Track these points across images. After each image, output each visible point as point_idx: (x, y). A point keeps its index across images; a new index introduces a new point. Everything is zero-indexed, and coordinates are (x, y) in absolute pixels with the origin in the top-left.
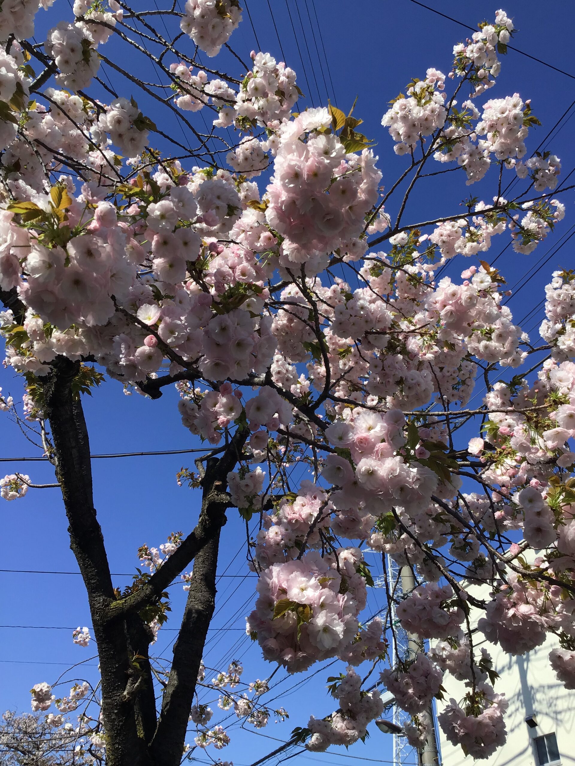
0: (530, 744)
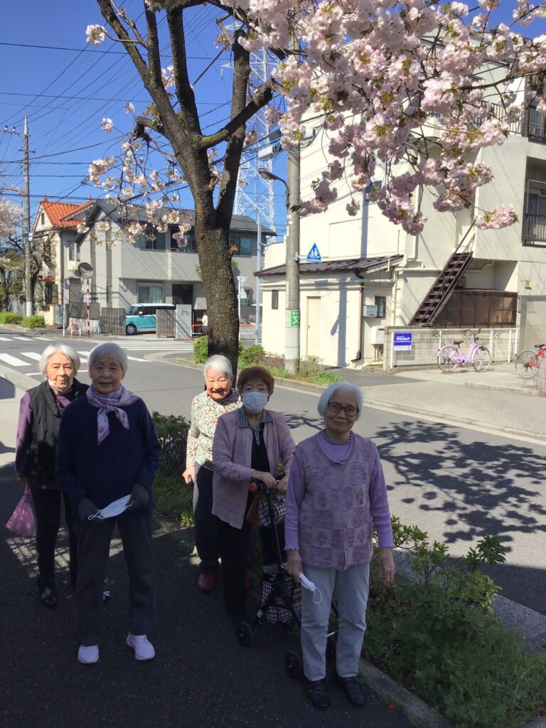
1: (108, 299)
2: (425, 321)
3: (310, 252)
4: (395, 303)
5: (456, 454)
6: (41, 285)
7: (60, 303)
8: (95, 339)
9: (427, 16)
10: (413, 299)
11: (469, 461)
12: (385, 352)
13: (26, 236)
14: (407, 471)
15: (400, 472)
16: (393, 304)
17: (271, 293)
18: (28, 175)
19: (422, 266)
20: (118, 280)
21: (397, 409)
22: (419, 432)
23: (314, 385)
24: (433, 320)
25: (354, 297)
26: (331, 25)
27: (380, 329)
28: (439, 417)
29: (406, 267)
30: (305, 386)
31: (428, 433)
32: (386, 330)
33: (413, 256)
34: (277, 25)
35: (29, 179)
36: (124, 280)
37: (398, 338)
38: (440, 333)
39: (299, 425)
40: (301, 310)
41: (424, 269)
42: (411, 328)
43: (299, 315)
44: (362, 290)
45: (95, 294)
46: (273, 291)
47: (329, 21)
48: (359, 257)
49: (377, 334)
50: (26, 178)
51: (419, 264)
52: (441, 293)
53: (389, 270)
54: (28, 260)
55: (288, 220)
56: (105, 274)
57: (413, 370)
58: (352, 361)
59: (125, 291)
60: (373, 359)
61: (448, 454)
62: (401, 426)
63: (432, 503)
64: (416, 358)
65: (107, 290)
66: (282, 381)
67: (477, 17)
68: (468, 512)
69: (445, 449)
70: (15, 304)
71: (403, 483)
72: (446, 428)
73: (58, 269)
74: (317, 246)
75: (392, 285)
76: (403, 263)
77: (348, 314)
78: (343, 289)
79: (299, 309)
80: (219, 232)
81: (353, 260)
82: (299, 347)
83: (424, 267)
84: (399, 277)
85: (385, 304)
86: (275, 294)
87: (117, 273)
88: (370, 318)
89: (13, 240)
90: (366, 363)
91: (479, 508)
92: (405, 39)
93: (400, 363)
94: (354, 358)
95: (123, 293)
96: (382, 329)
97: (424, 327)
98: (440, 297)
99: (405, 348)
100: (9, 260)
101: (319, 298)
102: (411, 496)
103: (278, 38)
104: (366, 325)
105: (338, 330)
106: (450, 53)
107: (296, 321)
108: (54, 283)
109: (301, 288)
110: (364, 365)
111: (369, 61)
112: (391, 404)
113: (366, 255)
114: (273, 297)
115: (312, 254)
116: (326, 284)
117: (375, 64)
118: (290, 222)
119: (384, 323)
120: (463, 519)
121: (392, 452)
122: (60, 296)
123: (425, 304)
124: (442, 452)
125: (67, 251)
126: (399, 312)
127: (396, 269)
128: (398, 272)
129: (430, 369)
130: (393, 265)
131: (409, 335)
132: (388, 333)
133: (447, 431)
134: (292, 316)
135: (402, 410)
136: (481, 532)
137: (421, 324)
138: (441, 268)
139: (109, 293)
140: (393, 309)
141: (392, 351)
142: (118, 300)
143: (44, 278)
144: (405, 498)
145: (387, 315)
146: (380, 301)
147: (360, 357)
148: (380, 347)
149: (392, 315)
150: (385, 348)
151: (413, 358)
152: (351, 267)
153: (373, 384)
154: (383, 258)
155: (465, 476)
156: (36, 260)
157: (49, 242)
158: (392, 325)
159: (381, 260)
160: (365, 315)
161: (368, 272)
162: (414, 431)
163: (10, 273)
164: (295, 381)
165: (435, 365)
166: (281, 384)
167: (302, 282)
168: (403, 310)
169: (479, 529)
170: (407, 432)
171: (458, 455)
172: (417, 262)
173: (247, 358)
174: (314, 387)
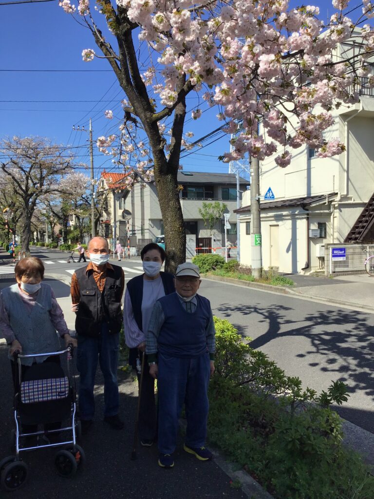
0: (306, 148)
1: (142, 234)
2: (356, 239)
3: (267, 194)
4: (333, 229)
5: (361, 333)
6: (102, 226)
7: (114, 237)
8: (133, 259)
9: (291, 17)
10: (346, 225)
11: (369, 338)
12: (326, 262)
13: (91, 195)
14: (319, 344)
15: (314, 344)
16: (332, 230)
17: (245, 224)
18: (92, 156)
19: (353, 199)
20: (148, 220)
21: (329, 301)
22: (338, 317)
23: (271, 286)
24: (361, 239)
25: (302, 224)
26: (181, 22)
27: (322, 246)
28: (360, 307)
29: (340, 201)
30: (265, 287)
31: (344, 318)
32: (326, 246)
33: (345, 193)
34: (146, 26)
35: (93, 159)
36: (151, 220)
37: (335, 252)
38: (368, 247)
39: (251, 312)
40: (262, 234)
41: (354, 202)
42: (345, 244)
43: (261, 238)
44: (308, 219)
45: (135, 231)
46: (247, 222)
47: (180, 20)
48: (306, 196)
49: (320, 249)
50: (91, 158)
51: (350, 199)
52: (367, 218)
53: (327, 204)
54: (93, 210)
55: (251, 173)
56: (140, 217)
57: (348, 275)
58: (303, 269)
59: (153, 228)
60: (319, 268)
61: (355, 332)
62: (325, 314)
63: (330, 366)
64: (349, 266)
65: (142, 228)
66: (249, 283)
67: (333, 15)
68: (357, 372)
69: (353, 329)
70: (87, 239)
71: (313, 352)
72: (359, 315)
73: (112, 216)
74: (272, 189)
75: (330, 214)
76: (338, 198)
77: (298, 237)
78: (294, 219)
79: (260, 233)
80: (169, 177)
81: (301, 199)
82: (261, 260)
83: (354, 200)
84: (335, 208)
85: (325, 229)
86: (248, 223)
87: (148, 216)
88: (314, 238)
89: (84, 198)
90: (313, 271)
91: (367, 370)
92: (266, 32)
93: (337, 269)
94: (304, 267)
95: (151, 229)
96: (323, 246)
97: (355, 243)
98: (366, 221)
99: (341, 259)
100: (82, 211)
101: (278, 225)
102: (316, 362)
103: (146, 34)
104: (312, 243)
105: (291, 249)
106: (295, 39)
107: (259, 242)
108: (110, 224)
109: (261, 219)
110: (311, 272)
111: (230, 48)
112: (325, 298)
113: (310, 194)
114: (246, 227)
115: (268, 195)
116: (282, 215)
117: (233, 49)
118: (253, 174)
119: (325, 241)
120: (352, 378)
121: (312, 331)
122: (113, 233)
123: (355, 227)
124: (350, 331)
125: (117, 203)
126: (336, 235)
127: (333, 203)
128: (335, 205)
129: (361, 274)
130: (330, 200)
131: (344, 249)
132: (327, 249)
133: (360, 317)
134: (256, 238)
135: (333, 302)
136: (364, 387)
137: (353, 241)
138: (367, 201)
139: (142, 230)
140: (332, 233)
141: (331, 261)
142: (148, 234)
143: (104, 221)
144: (312, 362)
145: (327, 237)
146: (322, 226)
147: (308, 267)
148: (322, 259)
149: (332, 237)
150: (325, 259)
151: (347, 266)
152: (299, 203)
153: (315, 285)
154: (323, 195)
155: (363, 348)
156: (97, 210)
157: (106, 198)
158: (332, 242)
159: (321, 198)
160: (310, 236)
161: (311, 206)
162: (334, 316)
163: (83, 219)
164: (258, 283)
165: (364, 270)
166: (248, 286)
167: (262, 215)
168: (339, 234)
169: (363, 385)
170: (328, 317)
171: (362, 333)
172: (348, 197)
173: (227, 268)
174: (271, 287)
